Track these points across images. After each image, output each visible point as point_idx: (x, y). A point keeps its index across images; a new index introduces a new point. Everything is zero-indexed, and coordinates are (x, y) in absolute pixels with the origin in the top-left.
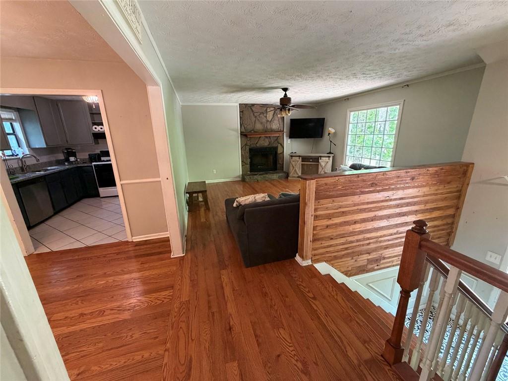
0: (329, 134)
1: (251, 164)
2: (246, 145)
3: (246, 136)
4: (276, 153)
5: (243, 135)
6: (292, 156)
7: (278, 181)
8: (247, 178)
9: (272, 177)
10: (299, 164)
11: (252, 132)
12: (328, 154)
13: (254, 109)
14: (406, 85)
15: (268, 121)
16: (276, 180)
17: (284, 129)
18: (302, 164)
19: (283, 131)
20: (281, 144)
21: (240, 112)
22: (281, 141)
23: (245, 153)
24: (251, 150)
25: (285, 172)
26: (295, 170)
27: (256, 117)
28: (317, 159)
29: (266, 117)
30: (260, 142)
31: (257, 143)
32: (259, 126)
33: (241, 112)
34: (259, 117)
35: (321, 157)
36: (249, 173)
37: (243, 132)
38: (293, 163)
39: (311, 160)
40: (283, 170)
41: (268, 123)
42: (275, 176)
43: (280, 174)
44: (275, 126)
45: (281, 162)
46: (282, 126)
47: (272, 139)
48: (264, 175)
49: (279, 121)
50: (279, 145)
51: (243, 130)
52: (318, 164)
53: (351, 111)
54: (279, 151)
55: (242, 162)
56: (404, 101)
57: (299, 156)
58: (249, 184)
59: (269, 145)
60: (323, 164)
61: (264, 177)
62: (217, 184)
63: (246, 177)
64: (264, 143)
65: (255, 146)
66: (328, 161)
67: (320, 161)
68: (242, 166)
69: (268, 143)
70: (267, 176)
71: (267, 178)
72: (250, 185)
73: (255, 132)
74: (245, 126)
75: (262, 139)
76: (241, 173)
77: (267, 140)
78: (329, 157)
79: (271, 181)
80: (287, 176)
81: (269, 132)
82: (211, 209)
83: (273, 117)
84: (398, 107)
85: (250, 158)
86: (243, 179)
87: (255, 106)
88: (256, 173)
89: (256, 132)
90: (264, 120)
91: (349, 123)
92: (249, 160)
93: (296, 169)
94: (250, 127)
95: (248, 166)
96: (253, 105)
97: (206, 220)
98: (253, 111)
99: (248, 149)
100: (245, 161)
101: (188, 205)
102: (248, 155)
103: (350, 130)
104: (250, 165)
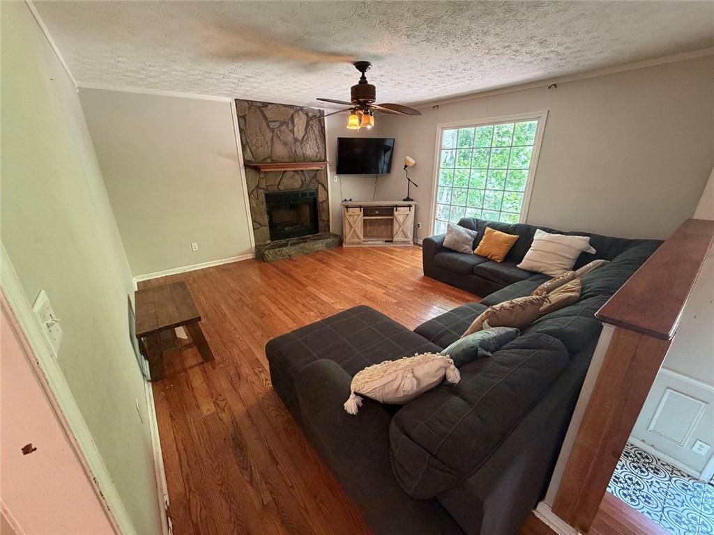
0: (406, 166)
1: (272, 225)
2: (258, 187)
3: (257, 169)
4: (315, 200)
5: (251, 167)
6: (347, 207)
7: (327, 253)
8: (270, 254)
9: (316, 246)
10: (361, 220)
11: (269, 160)
12: (404, 200)
13: (268, 113)
14: (552, 84)
15: (296, 140)
16: (323, 251)
17: (326, 157)
18: (364, 220)
19: (325, 160)
20: (323, 186)
21: (239, 117)
22: (323, 180)
23: (257, 205)
24: (268, 197)
25: (335, 236)
26: (354, 231)
27: (272, 130)
28: (389, 211)
29: (293, 131)
30: (285, 181)
31: (279, 184)
32: (280, 151)
33: (242, 118)
34: (280, 131)
35: (397, 206)
36: (269, 242)
37: (250, 161)
38: (351, 220)
39: (377, 212)
40: (329, 231)
41: (298, 144)
42: (320, 245)
43: (329, 240)
44: (310, 150)
45: (324, 218)
46: (321, 150)
47: (306, 175)
48: (301, 245)
49: (317, 143)
50: (320, 186)
51: (249, 156)
52: (392, 220)
53: (443, 128)
54: (321, 198)
55: (253, 221)
56: (548, 112)
57: (360, 207)
58: (274, 266)
59: (302, 186)
60: (401, 219)
61: (302, 248)
62: (205, 273)
63: (266, 252)
64: (292, 183)
65: (275, 188)
66: (408, 212)
67: (395, 213)
68: (254, 229)
69: (300, 182)
70: (306, 245)
71: (307, 249)
72: (277, 268)
73: (273, 161)
74: (254, 148)
75: (288, 175)
76: (253, 245)
77: (297, 177)
78: (410, 206)
79: (313, 254)
80: (341, 243)
81: (299, 161)
82: (217, 358)
83: (306, 132)
84: (535, 122)
85: (269, 213)
86: (260, 256)
87: (270, 106)
88: (283, 241)
89: (275, 162)
90: (290, 138)
91: (441, 149)
92: (266, 219)
93: (356, 228)
94: (263, 151)
95: (266, 229)
96: (265, 105)
97: (216, 404)
98: (266, 118)
99: (263, 196)
100: (259, 219)
101: (147, 358)
102: (263, 208)
103: (442, 161)
104: (269, 226)
